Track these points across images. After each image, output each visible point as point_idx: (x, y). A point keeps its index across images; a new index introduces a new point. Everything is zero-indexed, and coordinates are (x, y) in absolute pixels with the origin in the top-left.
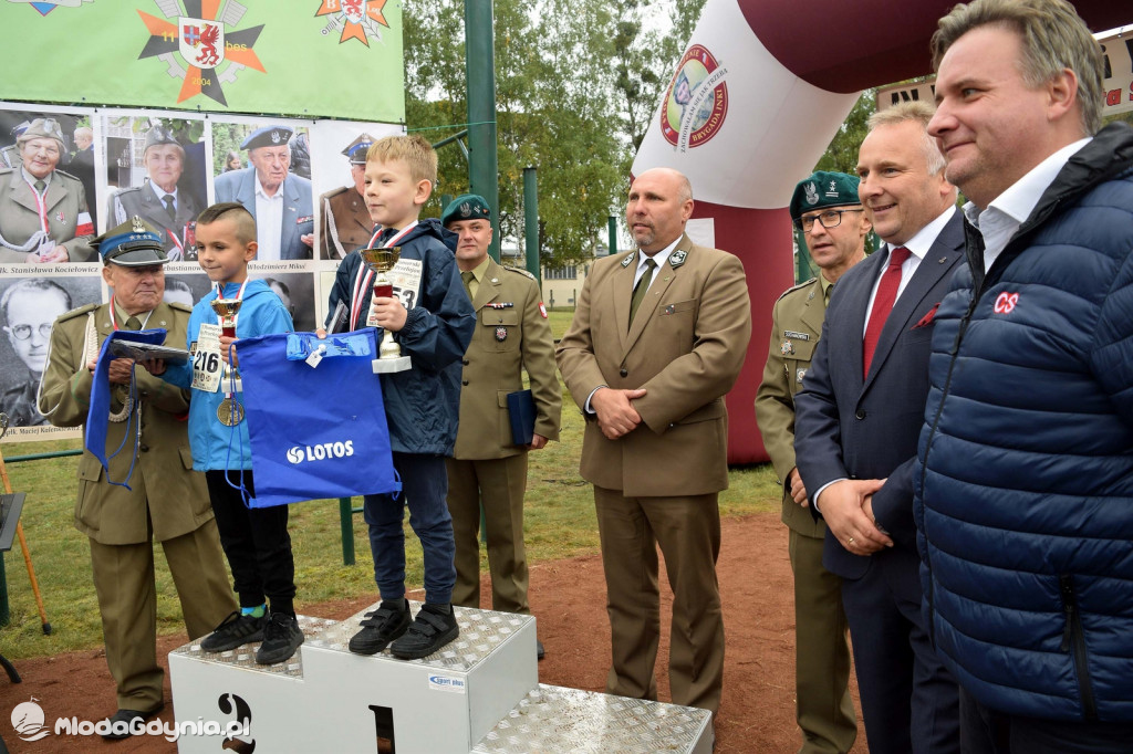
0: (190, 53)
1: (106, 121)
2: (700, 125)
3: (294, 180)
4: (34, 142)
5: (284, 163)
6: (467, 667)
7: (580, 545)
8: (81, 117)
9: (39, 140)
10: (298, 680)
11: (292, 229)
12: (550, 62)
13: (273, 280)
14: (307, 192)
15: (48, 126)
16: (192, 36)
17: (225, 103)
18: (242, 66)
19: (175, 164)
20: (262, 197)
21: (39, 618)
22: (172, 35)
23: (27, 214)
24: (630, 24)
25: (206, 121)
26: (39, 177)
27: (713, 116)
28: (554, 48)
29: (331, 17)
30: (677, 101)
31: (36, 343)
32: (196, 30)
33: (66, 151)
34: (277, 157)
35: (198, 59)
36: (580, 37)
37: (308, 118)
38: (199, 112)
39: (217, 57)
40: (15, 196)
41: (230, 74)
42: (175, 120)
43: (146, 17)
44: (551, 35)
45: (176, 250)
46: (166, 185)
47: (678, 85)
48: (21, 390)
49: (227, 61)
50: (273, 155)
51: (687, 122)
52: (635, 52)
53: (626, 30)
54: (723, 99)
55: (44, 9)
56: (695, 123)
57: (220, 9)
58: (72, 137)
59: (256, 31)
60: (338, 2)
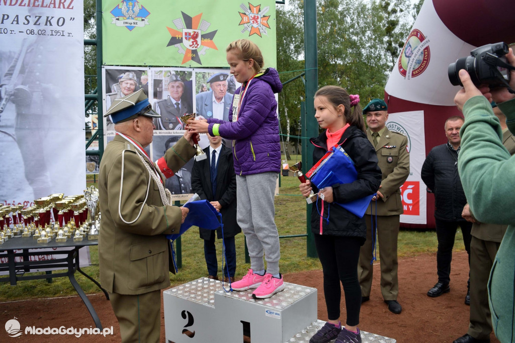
0: (187, 43)
1: (153, 72)
2: (417, 67)
3: (229, 96)
4: (126, 82)
5: (224, 88)
8: (144, 71)
9: (127, 80)
10: (213, 307)
11: (228, 116)
12: (355, 40)
15: (131, 75)
16: (188, 36)
17: (201, 64)
18: (208, 48)
19: (180, 90)
20: (215, 103)
22: (180, 36)
24: (393, 21)
25: (193, 71)
27: (423, 62)
28: (357, 34)
29: (246, 25)
30: (406, 56)
32: (190, 34)
33: (138, 85)
34: (222, 86)
35: (190, 46)
36: (369, 28)
38: (190, 68)
39: (198, 45)
41: (204, 52)
42: (181, 72)
43: (170, 30)
45: (180, 125)
46: (176, 98)
47: (406, 49)
49: (202, 46)
50: (220, 85)
52: (396, 34)
53: (391, 24)
54: (428, 54)
55: (130, 28)
56: (414, 66)
57: (200, 24)
58: (140, 79)
59: (214, 33)
60: (248, 18)
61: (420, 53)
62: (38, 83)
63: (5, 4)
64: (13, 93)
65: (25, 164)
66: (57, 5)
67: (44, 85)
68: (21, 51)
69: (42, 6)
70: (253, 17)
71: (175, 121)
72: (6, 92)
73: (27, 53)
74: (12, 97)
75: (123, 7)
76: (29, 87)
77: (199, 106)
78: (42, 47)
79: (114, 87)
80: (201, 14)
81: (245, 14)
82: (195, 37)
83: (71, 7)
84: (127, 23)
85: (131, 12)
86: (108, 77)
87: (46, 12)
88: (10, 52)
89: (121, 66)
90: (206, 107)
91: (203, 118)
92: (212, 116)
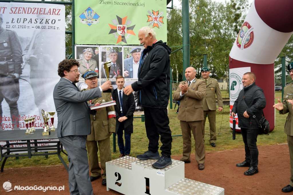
0: (119, 32)
1: (102, 48)
2: (247, 43)
4: (87, 53)
5: (139, 56)
6: (165, 170)
7: (209, 150)
8: (96, 47)
10: (131, 170)
15: (90, 49)
16: (120, 29)
17: (126, 43)
18: (130, 34)
19: (116, 57)
20: (134, 64)
22: (116, 29)
23: (85, 68)
24: (239, 14)
25: (122, 47)
26: (88, 60)
27: (250, 40)
29: (151, 22)
30: (241, 37)
32: (121, 27)
33: (93, 55)
35: (121, 34)
36: (225, 18)
38: (121, 45)
39: (125, 33)
40: (83, 64)
41: (128, 36)
42: (116, 47)
43: (110, 25)
45: (115, 76)
46: (114, 62)
47: (241, 33)
49: (127, 34)
50: (137, 54)
52: (240, 21)
53: (237, 16)
54: (253, 36)
55: (89, 25)
56: (245, 42)
57: (126, 22)
58: (94, 52)
59: (134, 26)
60: (152, 18)
61: (248, 35)
62: (41, 54)
63: (25, 13)
64: (29, 59)
65: (35, 96)
66: (52, 13)
67: (45, 55)
68: (33, 37)
69: (44, 14)
70: (154, 17)
71: (113, 74)
72: (25, 58)
73: (36, 38)
74: (29, 61)
75: (86, 14)
76: (37, 56)
77: (126, 66)
78: (43, 35)
79: (81, 56)
80: (127, 17)
81: (150, 16)
82: (123, 29)
83: (59, 14)
84: (88, 22)
85: (90, 16)
86: (78, 50)
87: (46, 17)
88: (27, 38)
90: (129, 66)
91: (128, 72)
92: (133, 71)
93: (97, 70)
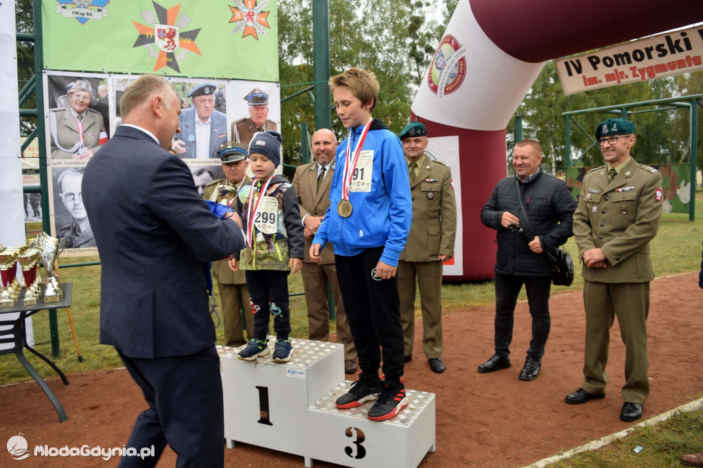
0: (161, 43)
1: (115, 81)
2: (450, 82)
3: (217, 114)
4: (77, 93)
5: (211, 105)
6: (307, 365)
8: (102, 79)
9: (80, 92)
11: (215, 141)
12: (369, 41)
13: (205, 170)
14: (224, 121)
15: (84, 84)
16: (162, 34)
17: (179, 72)
18: (189, 51)
20: (199, 123)
21: (76, 354)
22: (151, 34)
23: (73, 132)
24: (418, 17)
27: (458, 76)
28: (371, 33)
29: (238, 23)
30: (437, 68)
31: (76, 203)
32: (164, 31)
33: (94, 98)
35: (165, 47)
36: (387, 25)
37: (225, 79)
39: (175, 46)
40: (66, 123)
41: (182, 55)
43: (137, 25)
44: (369, 25)
47: (438, 59)
48: (68, 229)
49: (181, 48)
50: (205, 100)
51: (443, 80)
52: (421, 34)
53: (415, 21)
54: (464, 66)
55: (82, 21)
56: (448, 81)
57: (177, 19)
58: (97, 90)
59: (197, 31)
60: (242, 14)
61: (454, 64)
70: (247, 12)
79: (61, 100)
80: (180, 6)
81: (237, 8)
84: (77, 13)
86: (52, 86)
89: (72, 71)
90: (186, 129)
91: (183, 143)
92: (195, 141)
93: (104, 139)
